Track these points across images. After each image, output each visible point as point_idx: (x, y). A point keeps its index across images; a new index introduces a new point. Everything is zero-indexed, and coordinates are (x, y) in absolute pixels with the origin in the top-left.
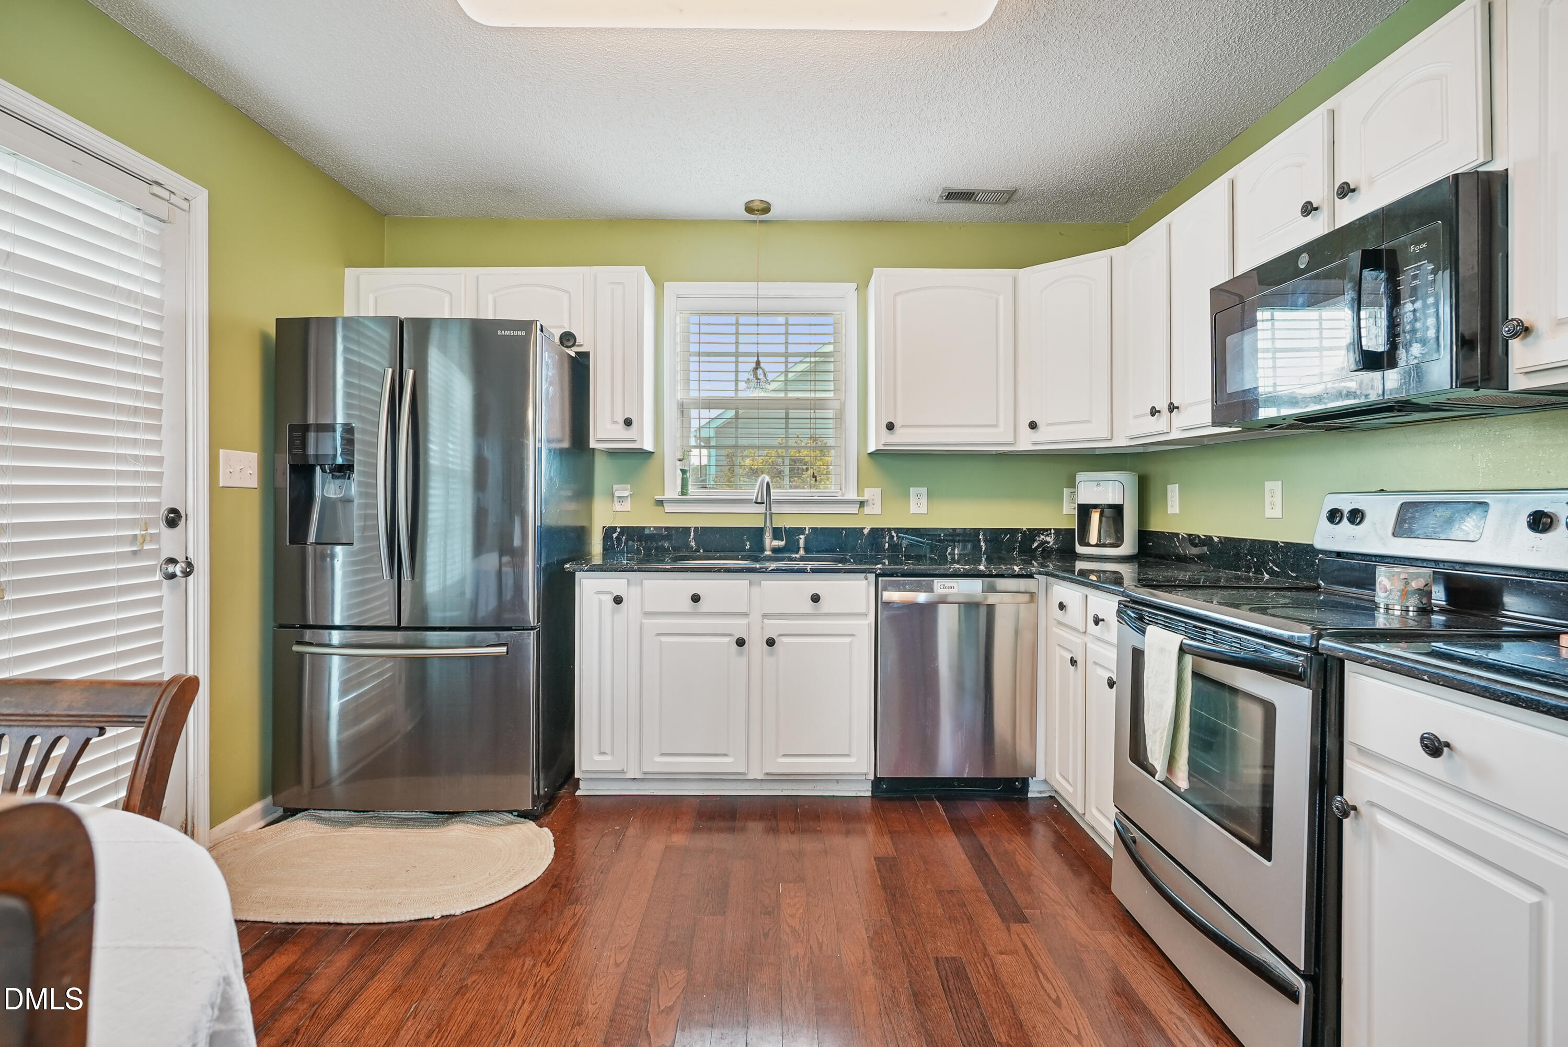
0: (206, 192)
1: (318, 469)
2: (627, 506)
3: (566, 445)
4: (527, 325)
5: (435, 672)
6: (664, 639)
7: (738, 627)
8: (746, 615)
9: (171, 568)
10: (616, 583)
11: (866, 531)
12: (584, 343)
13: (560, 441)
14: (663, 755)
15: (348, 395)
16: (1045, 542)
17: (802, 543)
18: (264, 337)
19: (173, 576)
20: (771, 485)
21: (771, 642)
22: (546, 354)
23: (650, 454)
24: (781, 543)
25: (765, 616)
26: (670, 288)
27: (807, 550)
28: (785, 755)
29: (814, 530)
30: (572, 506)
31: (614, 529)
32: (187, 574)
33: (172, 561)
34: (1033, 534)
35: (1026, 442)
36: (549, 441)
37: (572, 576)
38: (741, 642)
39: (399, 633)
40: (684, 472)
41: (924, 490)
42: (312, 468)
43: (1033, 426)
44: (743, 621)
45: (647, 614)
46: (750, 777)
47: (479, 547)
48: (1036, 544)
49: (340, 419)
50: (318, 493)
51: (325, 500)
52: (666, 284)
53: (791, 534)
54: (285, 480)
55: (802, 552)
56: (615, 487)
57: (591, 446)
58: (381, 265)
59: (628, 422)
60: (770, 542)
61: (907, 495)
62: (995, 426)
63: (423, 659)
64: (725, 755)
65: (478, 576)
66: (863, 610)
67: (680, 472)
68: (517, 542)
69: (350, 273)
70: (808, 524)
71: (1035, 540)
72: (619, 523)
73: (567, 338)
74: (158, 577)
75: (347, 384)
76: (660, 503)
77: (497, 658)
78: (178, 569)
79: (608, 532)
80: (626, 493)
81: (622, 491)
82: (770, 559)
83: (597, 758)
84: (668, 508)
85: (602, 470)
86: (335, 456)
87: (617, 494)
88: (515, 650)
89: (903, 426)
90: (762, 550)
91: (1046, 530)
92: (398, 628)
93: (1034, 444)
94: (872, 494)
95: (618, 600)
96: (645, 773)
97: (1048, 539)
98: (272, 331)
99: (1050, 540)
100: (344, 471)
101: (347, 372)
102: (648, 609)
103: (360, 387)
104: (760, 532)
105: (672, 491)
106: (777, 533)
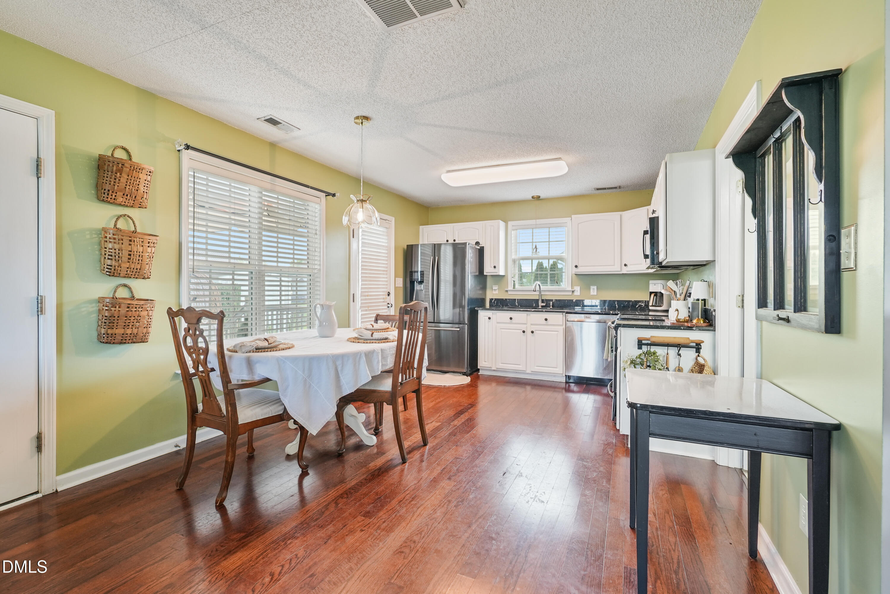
0: (394, 218)
1: (415, 282)
2: (497, 292)
3: (477, 274)
4: (465, 244)
5: (442, 333)
6: (502, 330)
7: (524, 328)
8: (525, 324)
9: (388, 305)
10: (489, 313)
11: (574, 301)
12: (482, 244)
13: (475, 273)
14: (502, 363)
15: (421, 261)
16: (640, 306)
17: (551, 304)
18: (404, 249)
19: (388, 307)
20: (540, 285)
21: (532, 332)
22: (470, 251)
23: (504, 276)
24: (544, 304)
25: (531, 324)
26: (510, 223)
27: (553, 306)
28: (537, 366)
29: (556, 300)
30: (481, 292)
31: (493, 299)
32: (391, 307)
33: (388, 304)
34: (637, 302)
35: (625, 270)
36: (471, 273)
37: (477, 311)
38: (524, 332)
39: (434, 324)
40: (514, 281)
41: (595, 287)
42: (414, 282)
43: (625, 265)
44: (525, 326)
45: (498, 323)
46: (527, 372)
47: (454, 306)
48: (637, 306)
49: (419, 270)
50: (415, 288)
51: (417, 290)
52: (509, 222)
53: (548, 301)
54: (408, 285)
55: (551, 307)
56: (493, 286)
57: (485, 274)
58: (428, 225)
59: (495, 267)
60: (541, 304)
61: (590, 289)
62: (614, 265)
63: (439, 330)
64: (520, 365)
65: (454, 314)
66: (561, 324)
67: (513, 282)
68: (463, 304)
69: (421, 227)
70: (554, 298)
71: (637, 305)
72: (494, 298)
73: (477, 243)
74: (386, 307)
75: (421, 259)
76: (507, 291)
77: (458, 331)
78: (390, 306)
79: (491, 300)
80: (496, 288)
81: (495, 287)
82: (540, 309)
83: (484, 363)
84: (509, 293)
85: (489, 281)
86: (418, 279)
87: (493, 288)
88: (462, 329)
89: (581, 266)
90: (538, 306)
91: (642, 301)
92: (434, 322)
93: (627, 271)
94: (577, 289)
95: (489, 318)
96: (497, 368)
97: (642, 304)
98: (406, 247)
99: (643, 304)
100: (421, 282)
101: (421, 256)
102: (498, 321)
103: (424, 259)
104: (538, 300)
105: (510, 288)
106: (543, 301)
